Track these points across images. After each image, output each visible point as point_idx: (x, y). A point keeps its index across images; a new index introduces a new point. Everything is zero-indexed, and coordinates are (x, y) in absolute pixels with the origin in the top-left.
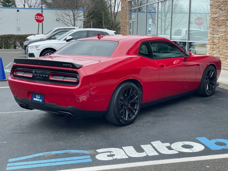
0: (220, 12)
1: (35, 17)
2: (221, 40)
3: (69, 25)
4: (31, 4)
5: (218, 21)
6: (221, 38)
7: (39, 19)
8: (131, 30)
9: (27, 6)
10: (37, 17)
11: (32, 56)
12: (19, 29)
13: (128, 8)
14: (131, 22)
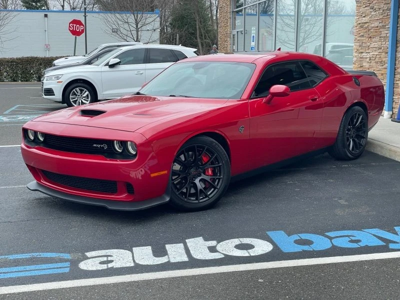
0: (372, 14)
1: (70, 27)
2: (373, 64)
3: (128, 39)
4: (75, 4)
5: (369, 30)
6: (373, 59)
7: (77, 29)
8: (234, 47)
9: (67, 8)
10: (73, 26)
11: (49, 93)
12: (47, 47)
13: (230, 8)
14: (235, 32)
